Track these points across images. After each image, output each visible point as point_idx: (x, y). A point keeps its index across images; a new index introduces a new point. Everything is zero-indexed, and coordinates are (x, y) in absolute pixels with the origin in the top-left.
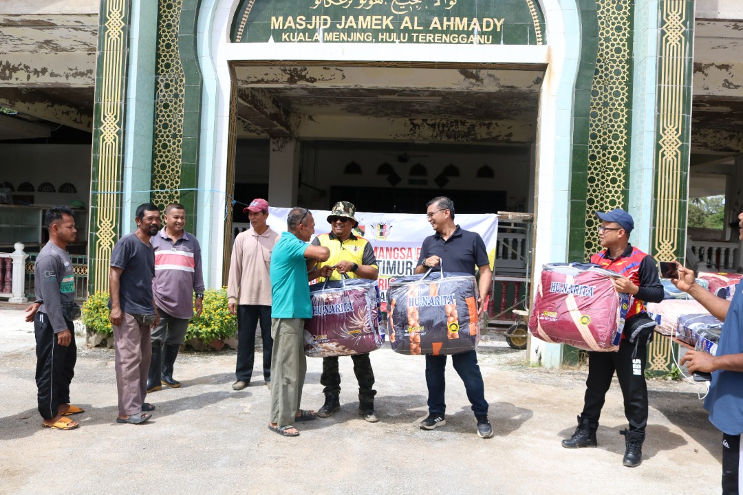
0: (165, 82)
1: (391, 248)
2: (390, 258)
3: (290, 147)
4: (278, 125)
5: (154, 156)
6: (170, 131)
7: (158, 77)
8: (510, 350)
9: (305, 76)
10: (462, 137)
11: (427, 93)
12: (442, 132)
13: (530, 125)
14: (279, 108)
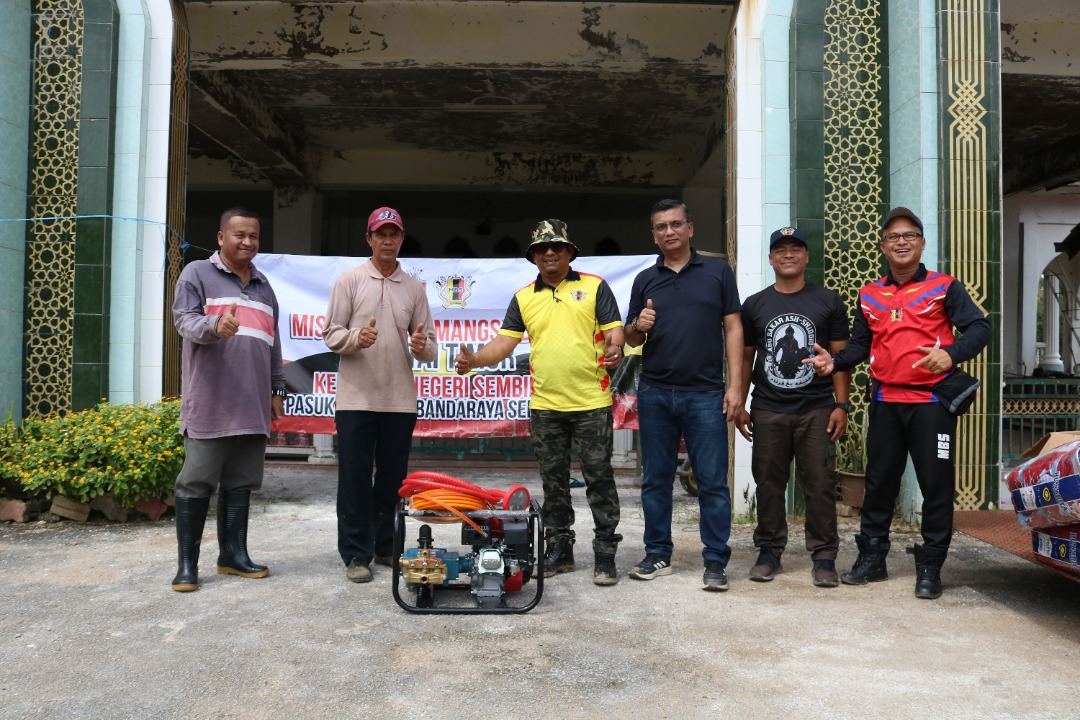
0: (51, 25)
1: (474, 322)
2: (474, 339)
3: (306, 201)
4: (285, 160)
5: (32, 163)
6: (61, 116)
7: (38, 17)
8: (688, 498)
9: (318, 44)
10: (577, 180)
11: (522, 97)
12: (545, 172)
13: (680, 160)
14: (285, 131)
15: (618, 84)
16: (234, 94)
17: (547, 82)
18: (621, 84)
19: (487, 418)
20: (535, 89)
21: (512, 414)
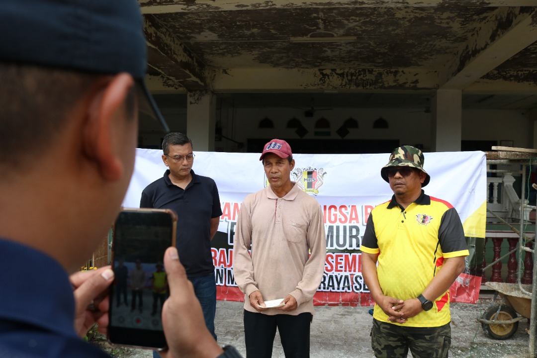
1: (325, 207)
3: (206, 100)
4: (192, 76)
10: (370, 85)
11: (342, 32)
12: (350, 81)
13: (436, 72)
14: (192, 58)
15: (408, 21)
16: (156, 33)
17: (360, 20)
18: (409, 21)
19: (336, 290)
20: (351, 25)
21: (358, 287)
